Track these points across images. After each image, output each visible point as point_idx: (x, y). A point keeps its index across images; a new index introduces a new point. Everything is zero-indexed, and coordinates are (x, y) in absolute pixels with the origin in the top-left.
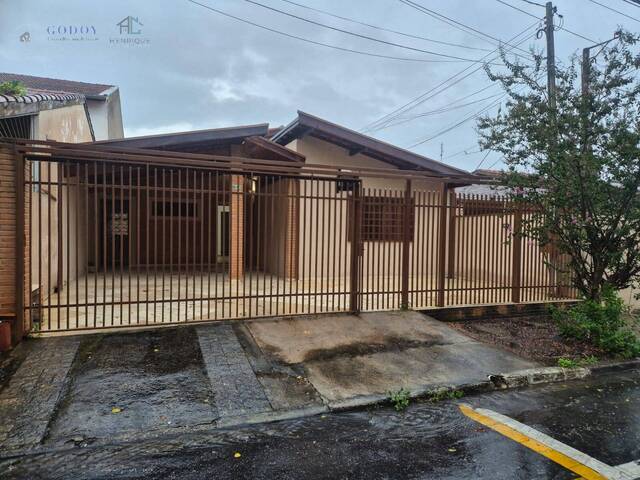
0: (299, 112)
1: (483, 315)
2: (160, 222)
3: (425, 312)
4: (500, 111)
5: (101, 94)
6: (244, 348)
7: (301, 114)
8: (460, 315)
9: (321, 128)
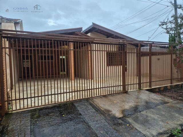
0: (93, 23)
1: (164, 90)
2: (42, 62)
3: (147, 90)
4: (168, 19)
5: (17, 21)
6: (97, 111)
7: (93, 24)
8: (157, 90)
9: (100, 28)
